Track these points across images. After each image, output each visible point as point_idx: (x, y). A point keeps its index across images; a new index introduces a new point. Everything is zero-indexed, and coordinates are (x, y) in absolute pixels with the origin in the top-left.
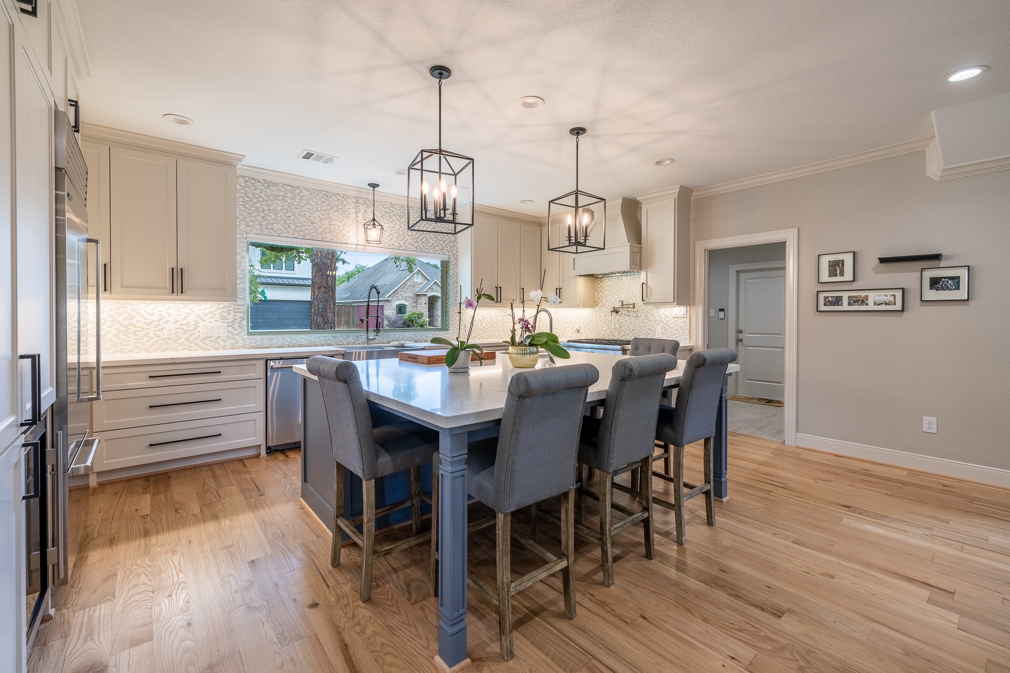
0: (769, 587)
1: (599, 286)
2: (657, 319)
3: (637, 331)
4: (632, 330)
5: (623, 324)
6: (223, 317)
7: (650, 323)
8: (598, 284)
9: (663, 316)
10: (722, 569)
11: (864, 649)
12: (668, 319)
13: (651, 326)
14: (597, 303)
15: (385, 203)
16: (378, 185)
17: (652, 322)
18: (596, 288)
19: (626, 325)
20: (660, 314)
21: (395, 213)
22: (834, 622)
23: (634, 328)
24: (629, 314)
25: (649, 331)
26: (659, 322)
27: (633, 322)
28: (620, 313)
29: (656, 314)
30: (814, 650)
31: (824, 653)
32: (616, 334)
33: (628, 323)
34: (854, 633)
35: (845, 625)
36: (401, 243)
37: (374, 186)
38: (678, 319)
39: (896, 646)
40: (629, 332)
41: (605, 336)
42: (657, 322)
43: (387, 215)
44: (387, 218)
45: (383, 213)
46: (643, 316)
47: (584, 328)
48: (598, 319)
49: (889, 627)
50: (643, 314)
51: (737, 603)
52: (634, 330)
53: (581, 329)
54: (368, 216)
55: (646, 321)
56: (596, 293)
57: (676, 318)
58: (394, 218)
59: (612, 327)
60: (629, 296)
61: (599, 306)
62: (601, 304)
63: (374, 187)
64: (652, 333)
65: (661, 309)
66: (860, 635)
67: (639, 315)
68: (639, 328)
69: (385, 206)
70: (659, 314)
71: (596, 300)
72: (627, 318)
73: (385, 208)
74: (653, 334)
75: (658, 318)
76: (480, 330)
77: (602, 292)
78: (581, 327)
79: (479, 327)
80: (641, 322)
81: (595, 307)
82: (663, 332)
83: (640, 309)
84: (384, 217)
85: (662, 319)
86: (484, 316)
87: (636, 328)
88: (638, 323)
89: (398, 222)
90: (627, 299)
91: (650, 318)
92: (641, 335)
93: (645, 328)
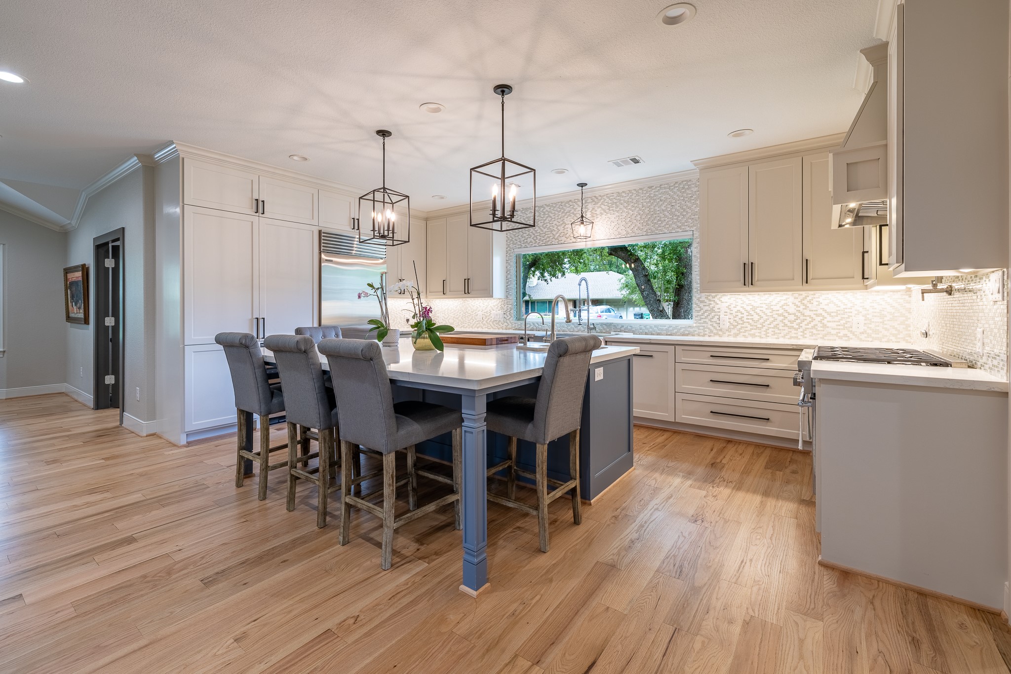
0: (245, 584)
6: (502, 308)
10: (286, 562)
11: (128, 619)
15: (612, 195)
16: (586, 184)
21: (622, 202)
22: (172, 613)
30: (154, 589)
31: (147, 594)
34: (149, 621)
35: (162, 618)
36: (629, 230)
37: (582, 185)
39: (112, 644)
43: (614, 205)
44: (614, 208)
45: (610, 205)
49: (134, 651)
51: (233, 562)
54: (596, 212)
58: (621, 206)
63: (582, 187)
66: (143, 624)
69: (611, 198)
73: (611, 200)
76: (746, 325)
79: (745, 320)
84: (611, 209)
86: (756, 305)
89: (625, 209)
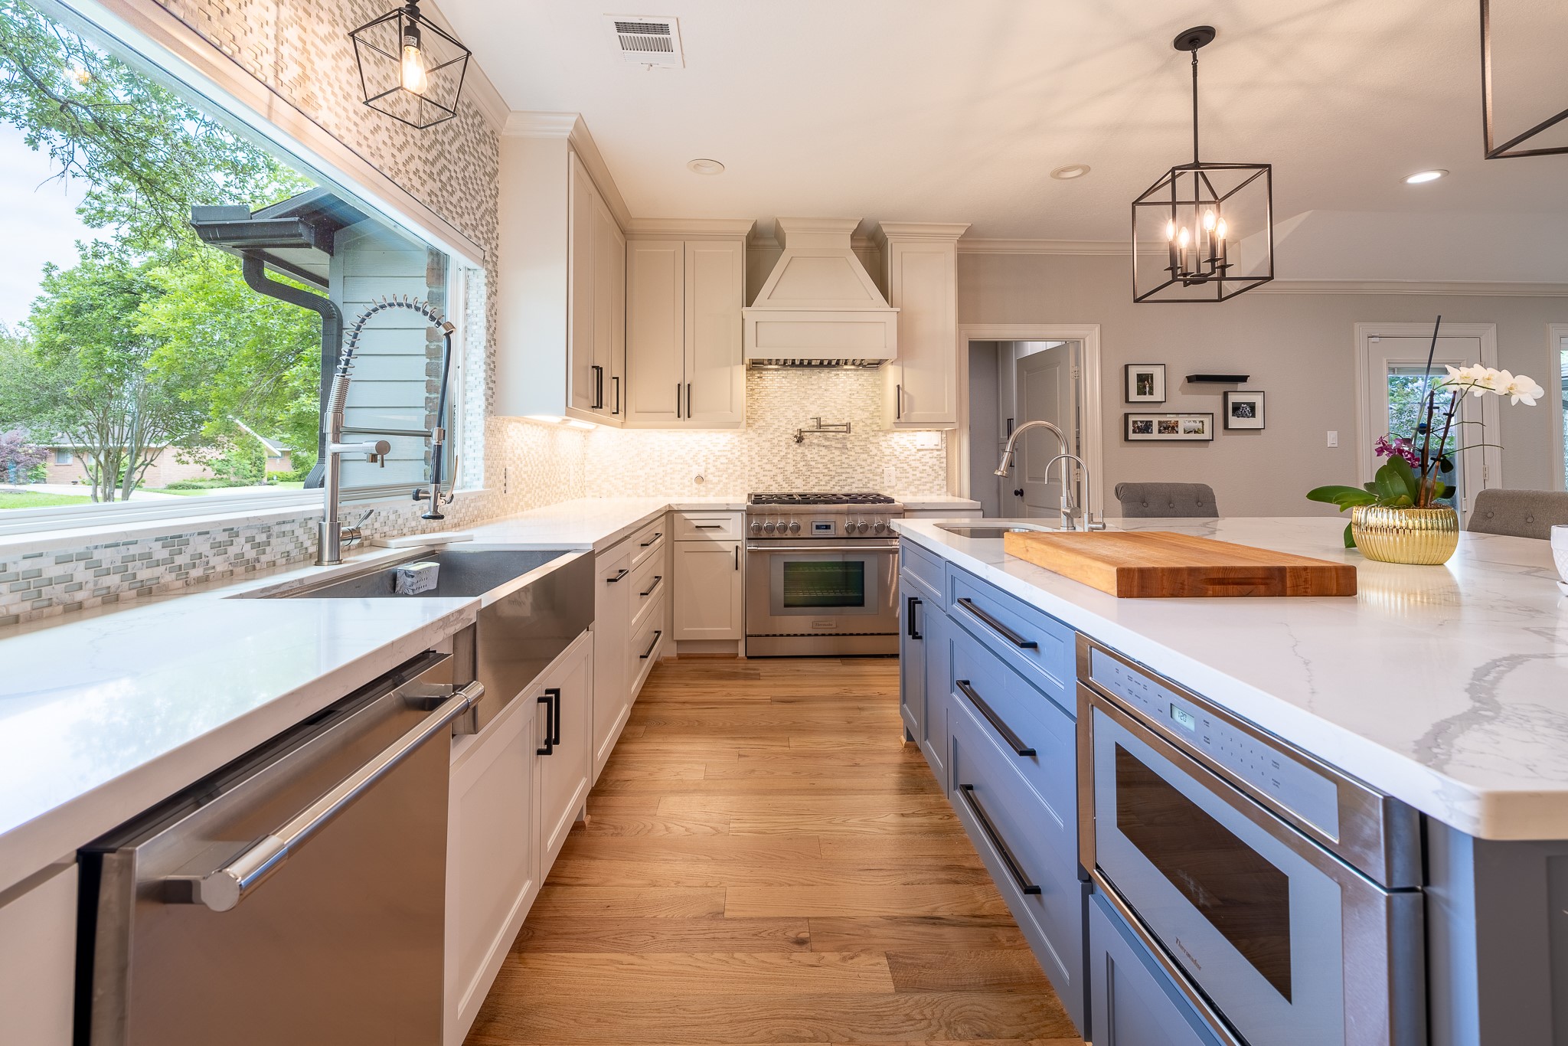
3: (844, 476)
4: (833, 473)
5: (813, 464)
7: (871, 461)
9: (896, 447)
12: (908, 453)
13: (875, 465)
14: (751, 422)
17: (876, 458)
19: (819, 466)
20: (892, 443)
23: (839, 470)
24: (827, 443)
26: (889, 458)
27: (838, 459)
28: (807, 441)
29: (884, 444)
32: (799, 482)
33: (825, 461)
38: (926, 452)
42: (886, 458)
46: (858, 448)
50: (857, 443)
52: (838, 474)
53: (710, 476)
55: (865, 456)
57: (923, 449)
59: (790, 469)
60: (827, 409)
61: (755, 427)
62: (763, 423)
64: (875, 478)
65: (893, 436)
67: (849, 446)
68: (849, 469)
70: (890, 443)
71: (749, 414)
72: (824, 451)
75: (887, 452)
77: (762, 398)
81: (746, 429)
82: (899, 475)
85: (895, 453)
87: (843, 469)
88: (846, 461)
90: (823, 414)
91: (871, 451)
92: (854, 483)
93: (862, 470)
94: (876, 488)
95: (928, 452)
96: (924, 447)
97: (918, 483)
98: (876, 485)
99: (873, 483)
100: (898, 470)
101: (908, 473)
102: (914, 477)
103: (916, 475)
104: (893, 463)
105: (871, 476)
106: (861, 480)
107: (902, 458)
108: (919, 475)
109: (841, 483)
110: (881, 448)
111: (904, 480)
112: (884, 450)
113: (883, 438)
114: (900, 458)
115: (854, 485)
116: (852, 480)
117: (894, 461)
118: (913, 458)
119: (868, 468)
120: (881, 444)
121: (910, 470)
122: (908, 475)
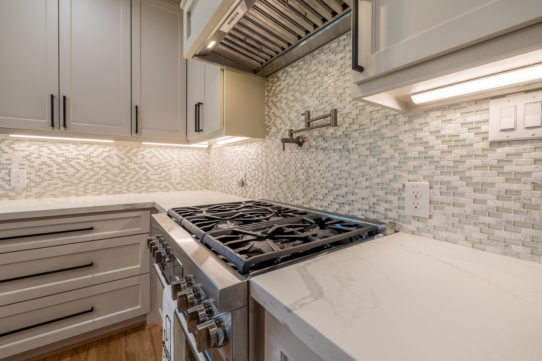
1: (271, 94)
2: (410, 155)
3: (344, 190)
4: (331, 185)
5: (311, 171)
7: (383, 168)
8: (269, 91)
9: (433, 141)
12: (464, 152)
13: (389, 176)
14: (268, 129)
17: (392, 164)
18: (267, 98)
19: (318, 174)
20: (425, 134)
23: (338, 182)
24: (325, 145)
25: (382, 193)
26: (416, 163)
27: (336, 165)
28: (306, 144)
29: (407, 138)
32: (299, 193)
33: (322, 168)
38: (520, 147)
40: (325, 191)
41: (280, 196)
42: (411, 164)
46: (361, 149)
47: (251, 179)
48: (269, 160)
50: (362, 141)
52: (337, 187)
53: (247, 180)
55: (372, 160)
56: (267, 108)
57: (509, 142)
59: (292, 177)
60: (325, 99)
61: (270, 134)
62: (274, 130)
64: (391, 197)
65: (428, 119)
67: (351, 146)
68: (349, 181)
70: (419, 135)
71: (266, 122)
72: (321, 156)
74: (396, 203)
75: (414, 151)
77: (275, 104)
78: (247, 176)
80: (355, 164)
81: (264, 138)
82: (438, 198)
83: (355, 127)
85: (431, 153)
87: (343, 180)
88: (347, 168)
90: (321, 107)
91: (383, 152)
92: (356, 201)
93: (367, 184)
94: (390, 214)
95: (528, 146)
96: (512, 136)
97: (491, 220)
98: (391, 210)
99: (387, 206)
100: (437, 187)
101: (462, 195)
102: (478, 207)
103: (484, 202)
104: (426, 173)
105: (381, 193)
106: (367, 199)
107: (447, 161)
108: (492, 203)
109: (341, 200)
110: (401, 146)
111: (450, 210)
112: (407, 149)
113: (407, 127)
114: (442, 163)
115: (357, 206)
116: (353, 198)
117: (427, 169)
118: (478, 162)
119: (378, 180)
120: (400, 137)
121: (468, 190)
122: (461, 200)
